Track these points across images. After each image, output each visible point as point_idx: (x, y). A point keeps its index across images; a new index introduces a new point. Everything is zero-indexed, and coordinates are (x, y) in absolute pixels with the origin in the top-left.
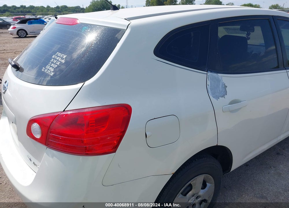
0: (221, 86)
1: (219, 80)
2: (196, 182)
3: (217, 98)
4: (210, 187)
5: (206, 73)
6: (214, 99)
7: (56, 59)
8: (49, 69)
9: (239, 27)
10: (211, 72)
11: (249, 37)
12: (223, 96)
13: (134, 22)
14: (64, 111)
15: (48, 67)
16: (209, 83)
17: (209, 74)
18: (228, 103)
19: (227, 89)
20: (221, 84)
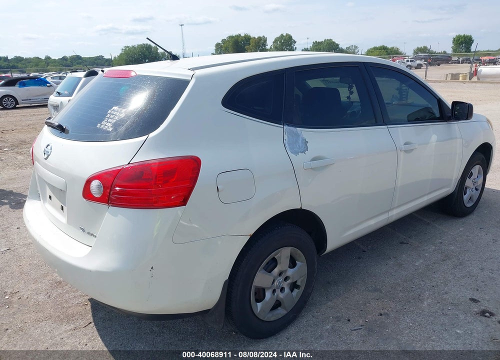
0: (300, 141)
1: (297, 135)
2: (281, 256)
3: (296, 153)
4: (300, 266)
5: (282, 126)
6: (293, 154)
7: (113, 115)
8: (106, 125)
9: (339, 78)
10: (288, 125)
11: (352, 90)
12: (304, 152)
13: (198, 72)
14: (129, 164)
15: (104, 123)
16: (286, 137)
17: (286, 127)
18: (309, 160)
19: (308, 145)
20: (300, 138)
